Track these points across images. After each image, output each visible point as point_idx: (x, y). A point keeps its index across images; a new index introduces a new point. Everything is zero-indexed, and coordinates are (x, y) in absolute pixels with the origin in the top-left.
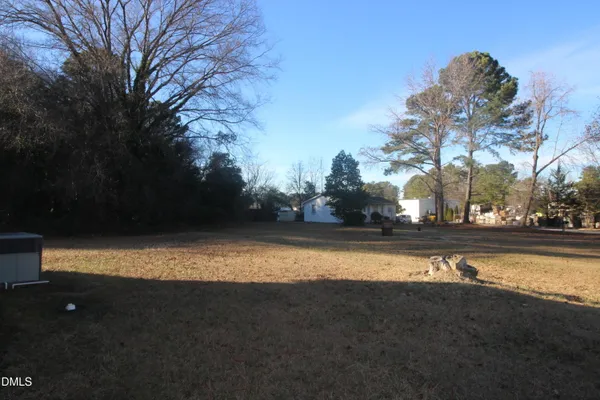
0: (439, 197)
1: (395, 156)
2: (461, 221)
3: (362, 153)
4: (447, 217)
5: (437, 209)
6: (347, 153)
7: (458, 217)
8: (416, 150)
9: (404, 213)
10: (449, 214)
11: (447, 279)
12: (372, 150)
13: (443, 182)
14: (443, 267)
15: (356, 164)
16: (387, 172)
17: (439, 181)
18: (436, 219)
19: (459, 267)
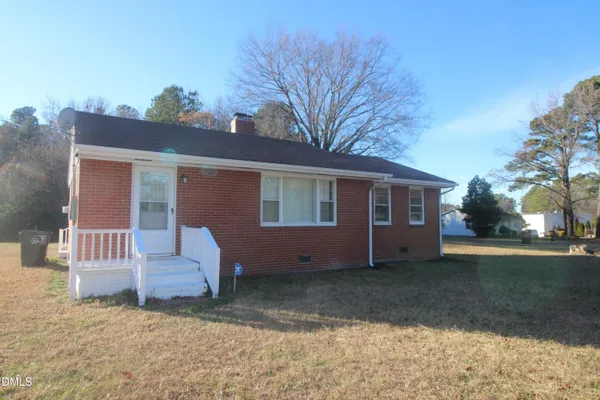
0: (568, 213)
1: (519, 174)
2: (593, 236)
3: (490, 175)
4: (578, 232)
5: (566, 224)
6: (481, 177)
7: (591, 233)
8: (541, 169)
9: (529, 228)
10: (579, 229)
11: (578, 254)
12: (499, 171)
13: (572, 200)
14: (577, 250)
15: (489, 186)
16: (512, 189)
17: (568, 198)
18: (566, 233)
19: (584, 249)
